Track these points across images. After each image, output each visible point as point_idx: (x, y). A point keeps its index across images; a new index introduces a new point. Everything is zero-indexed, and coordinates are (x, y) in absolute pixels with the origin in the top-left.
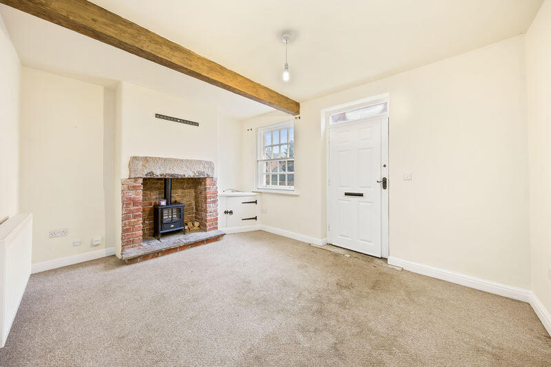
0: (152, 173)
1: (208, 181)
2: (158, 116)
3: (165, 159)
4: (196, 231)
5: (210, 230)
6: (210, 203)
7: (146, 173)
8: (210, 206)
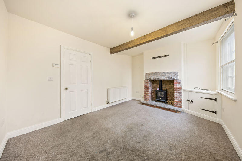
0: (150, 78)
1: (175, 82)
2: (153, 58)
3: (155, 73)
4: (170, 104)
5: (176, 106)
6: (177, 92)
7: (149, 78)
8: (176, 95)
